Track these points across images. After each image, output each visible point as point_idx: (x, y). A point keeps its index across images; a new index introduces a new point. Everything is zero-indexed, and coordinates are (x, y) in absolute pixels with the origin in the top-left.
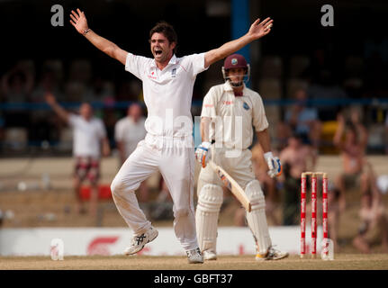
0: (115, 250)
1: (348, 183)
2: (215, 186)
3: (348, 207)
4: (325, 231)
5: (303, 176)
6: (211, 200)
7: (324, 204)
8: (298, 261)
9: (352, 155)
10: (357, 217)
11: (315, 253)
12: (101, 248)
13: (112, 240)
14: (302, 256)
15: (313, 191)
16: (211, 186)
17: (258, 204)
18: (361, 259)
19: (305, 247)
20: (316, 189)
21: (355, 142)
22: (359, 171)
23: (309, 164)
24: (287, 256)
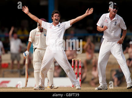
0: (9, 85)
1: (88, 62)
2: (39, 63)
3: (88, 71)
4: (80, 79)
5: (73, 60)
7: (80, 70)
8: (71, 89)
9: (90, 53)
10: (91, 74)
12: (4, 85)
13: (8, 82)
14: (72, 87)
15: (76, 65)
16: (38, 63)
17: (52, 69)
18: (93, 89)
20: (77, 65)
21: (91, 49)
22: (92, 58)
23: (75, 56)
24: (58, 88)
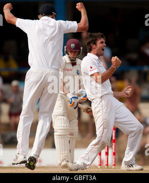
4: (114, 151)
6: (64, 126)
11: (107, 165)
14: (99, 167)
19: (101, 162)
